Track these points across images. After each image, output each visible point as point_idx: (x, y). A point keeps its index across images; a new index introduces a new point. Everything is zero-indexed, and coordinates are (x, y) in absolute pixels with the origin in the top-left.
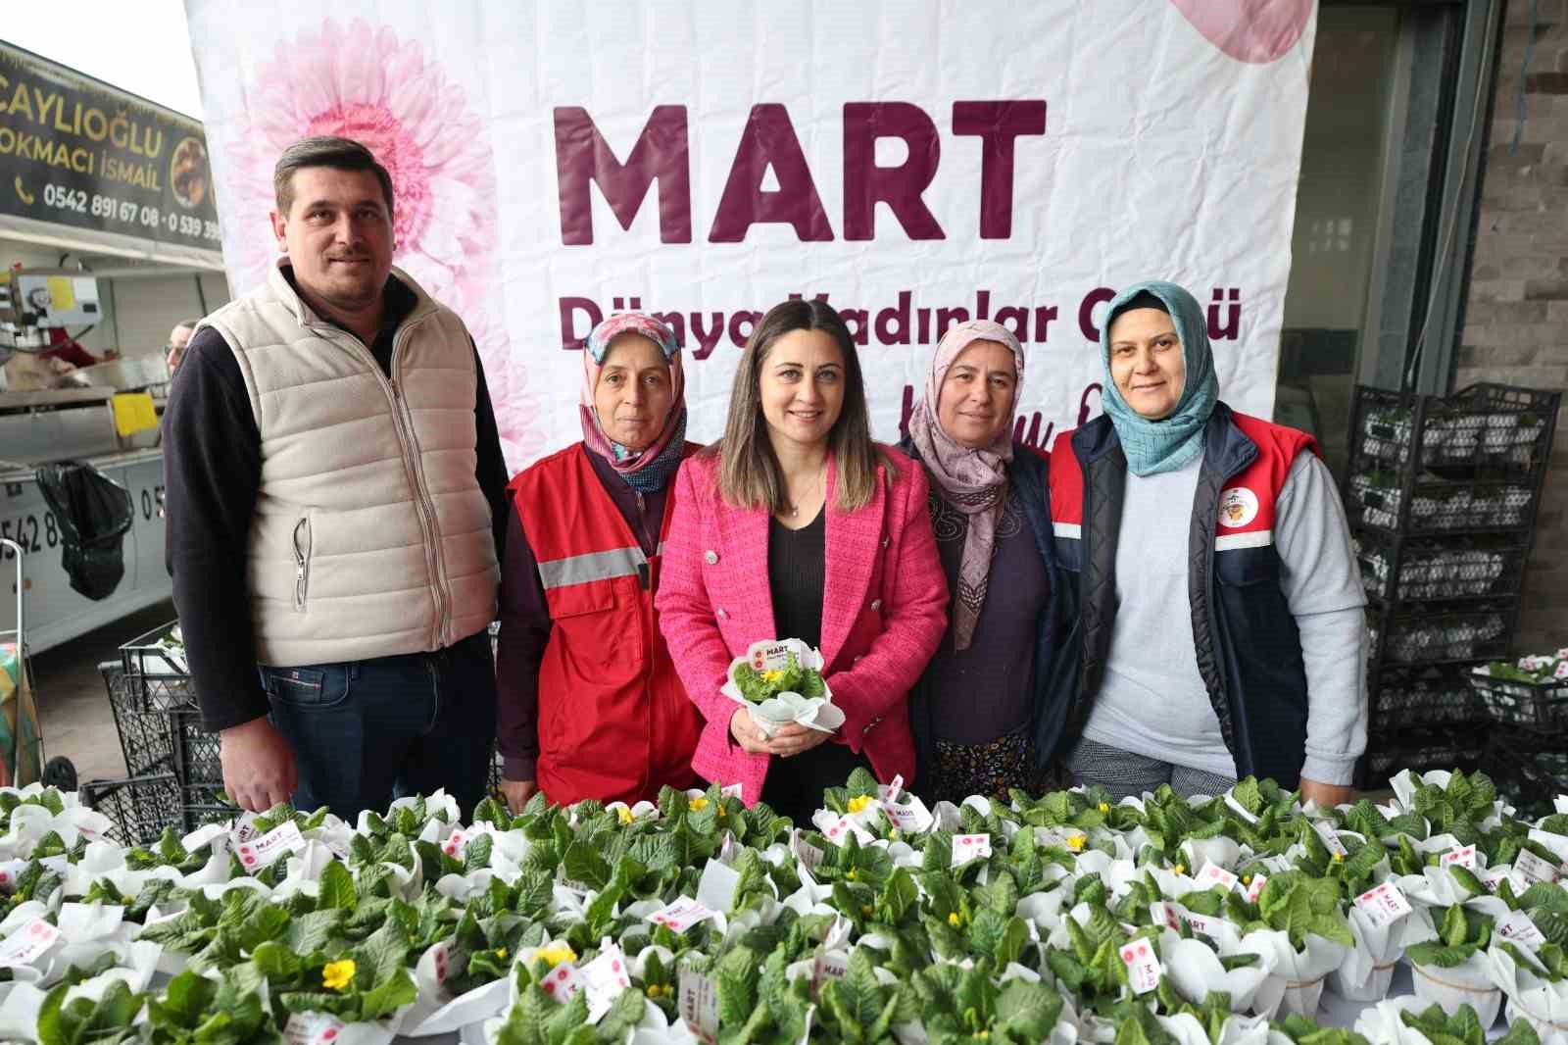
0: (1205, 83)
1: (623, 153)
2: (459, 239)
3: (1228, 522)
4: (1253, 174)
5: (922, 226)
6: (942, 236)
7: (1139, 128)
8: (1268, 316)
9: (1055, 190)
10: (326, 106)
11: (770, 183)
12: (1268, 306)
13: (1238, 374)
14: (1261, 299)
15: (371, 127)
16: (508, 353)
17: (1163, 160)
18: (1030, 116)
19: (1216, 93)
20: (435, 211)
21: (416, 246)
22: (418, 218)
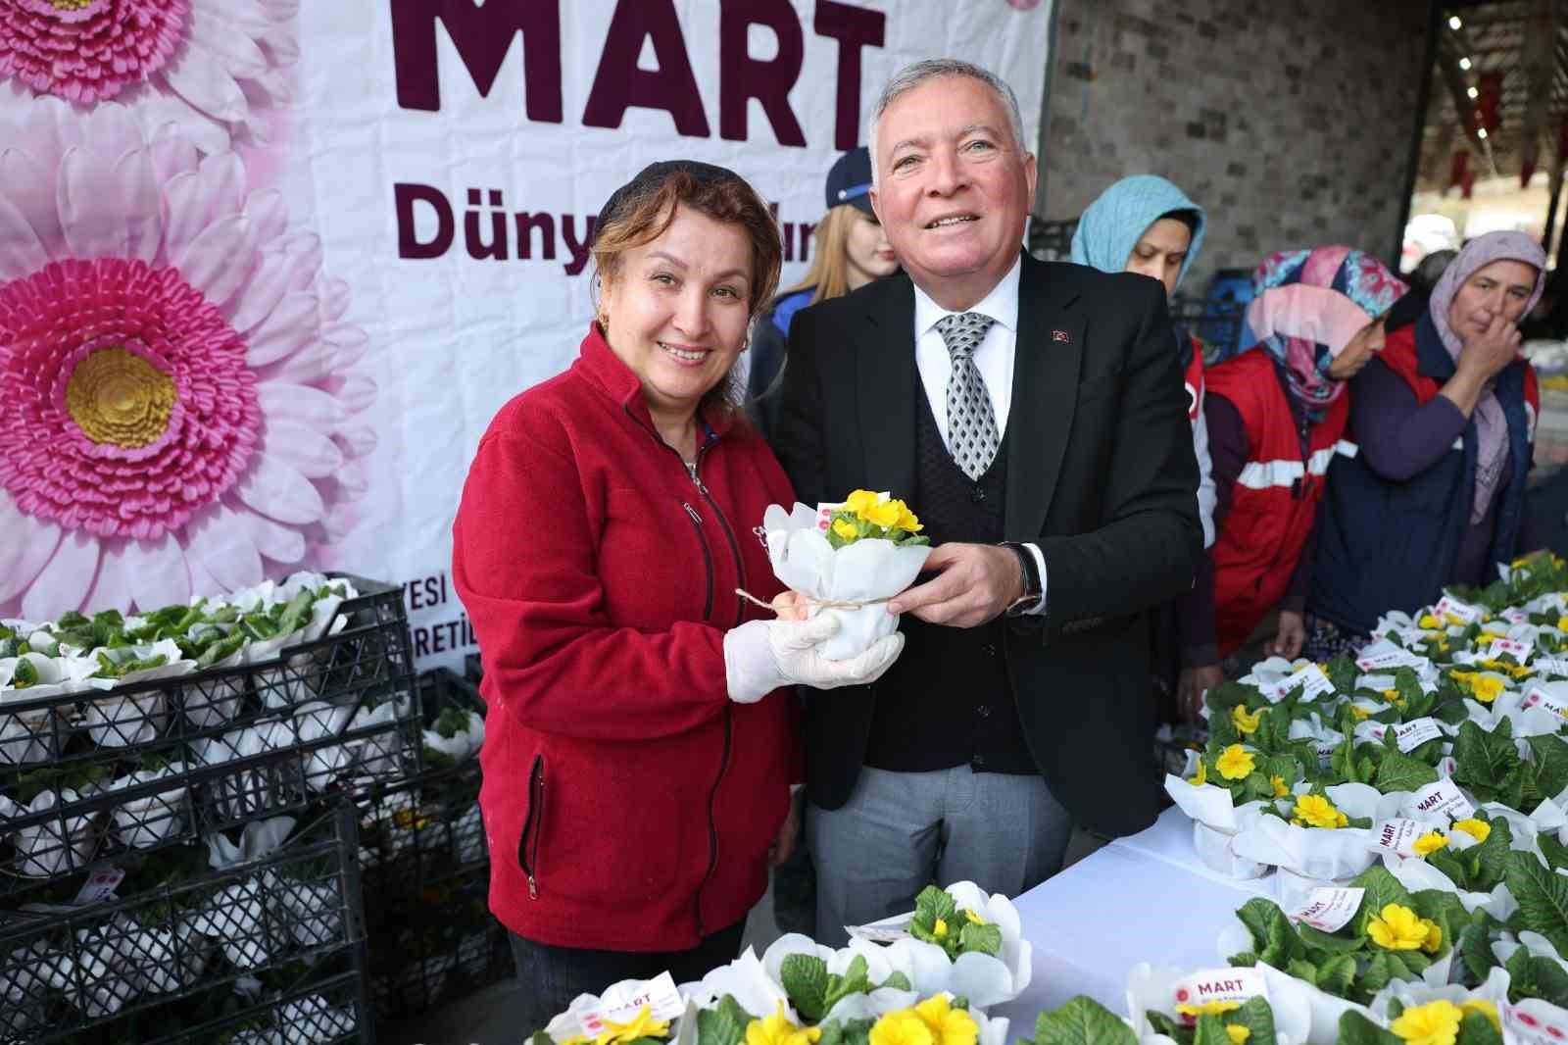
0: (990, 21)
2: (238, 80)
6: (804, 144)
11: (648, 59)
16: (320, 263)
18: (873, 27)
20: (199, 29)
21: (161, 82)
22: (165, 41)
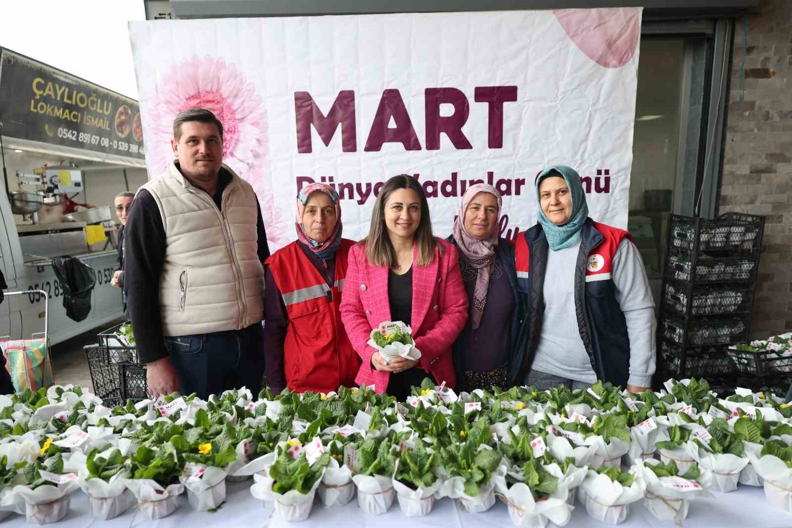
0: (590, 77)
1: (325, 112)
2: (251, 151)
3: (591, 269)
4: (613, 117)
5: (461, 143)
6: (471, 147)
7: (560, 97)
8: (623, 182)
9: (522, 127)
10: (192, 92)
11: (392, 124)
12: (623, 177)
13: (610, 209)
14: (620, 174)
15: (213, 101)
16: (273, 203)
17: (572, 112)
18: (510, 93)
19: (594, 83)
20: (241, 138)
21: (232, 154)
22: (233, 142)
